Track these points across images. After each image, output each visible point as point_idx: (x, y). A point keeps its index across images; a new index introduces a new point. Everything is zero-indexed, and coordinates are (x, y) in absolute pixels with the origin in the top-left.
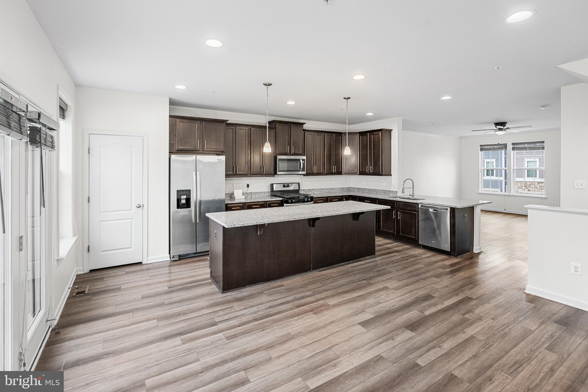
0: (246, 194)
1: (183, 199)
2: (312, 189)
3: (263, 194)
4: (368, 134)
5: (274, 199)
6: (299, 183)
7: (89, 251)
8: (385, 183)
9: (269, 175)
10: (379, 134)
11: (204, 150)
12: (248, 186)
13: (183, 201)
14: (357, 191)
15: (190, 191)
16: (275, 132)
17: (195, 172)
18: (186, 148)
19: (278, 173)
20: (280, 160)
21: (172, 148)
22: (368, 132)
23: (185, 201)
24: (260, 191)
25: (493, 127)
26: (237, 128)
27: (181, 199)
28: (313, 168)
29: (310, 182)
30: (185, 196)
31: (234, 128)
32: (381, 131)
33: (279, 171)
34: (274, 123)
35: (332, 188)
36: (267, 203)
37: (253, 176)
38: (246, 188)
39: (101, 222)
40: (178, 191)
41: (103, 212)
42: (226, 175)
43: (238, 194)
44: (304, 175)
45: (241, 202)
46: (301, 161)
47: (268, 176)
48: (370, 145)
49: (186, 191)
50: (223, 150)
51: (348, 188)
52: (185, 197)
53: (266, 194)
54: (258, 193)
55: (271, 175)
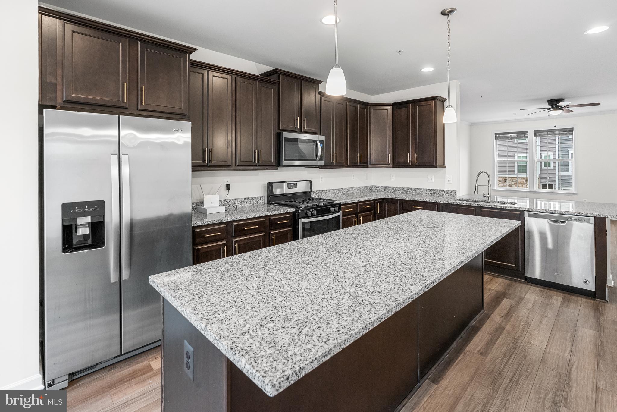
0: (226, 203)
1: (83, 225)
2: (326, 190)
3: (254, 201)
4: (410, 105)
5: (282, 212)
6: (310, 181)
8: (433, 179)
9: (267, 167)
10: (430, 105)
11: (140, 108)
12: (228, 187)
13: (84, 231)
14: (383, 191)
15: (101, 204)
16: (277, 89)
17: (117, 156)
18: (91, 97)
19: (284, 163)
20: (287, 140)
21: (51, 96)
22: (410, 103)
23: (88, 228)
24: (248, 197)
25: (547, 106)
26: (211, 74)
27: (76, 225)
28: (333, 156)
29: (323, 179)
30: (90, 217)
31: (205, 73)
32: (433, 100)
33: (285, 160)
34: (275, 76)
35: (351, 188)
36: (270, 219)
37: (239, 168)
38: (224, 192)
40: (67, 208)
42: (192, 166)
43: (212, 203)
44: (321, 167)
45: (223, 221)
46: (319, 144)
47: (267, 169)
48: (414, 123)
49: (91, 204)
50: (184, 112)
51: (370, 187)
52: (88, 219)
53: (258, 202)
54: (246, 200)
55: (270, 168)
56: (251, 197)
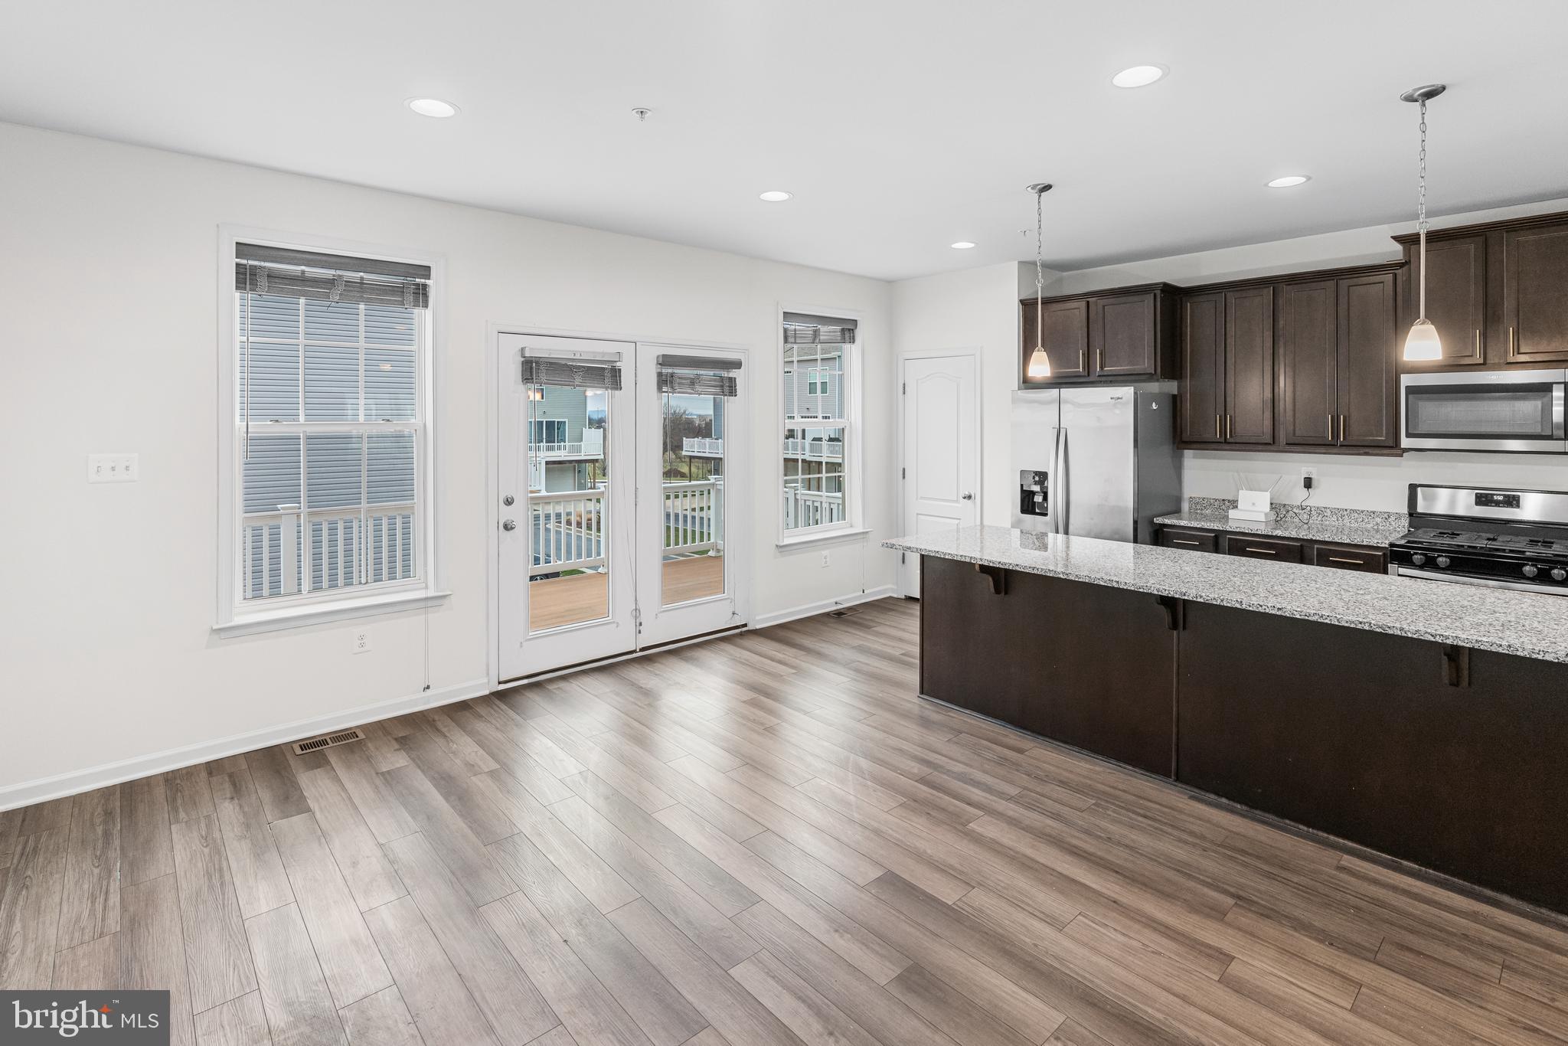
0: (1302, 511)
3: (1378, 520)
7: (903, 562)
9: (1367, 450)
11: (1098, 374)
12: (1308, 483)
19: (1408, 442)
20: (1415, 389)
26: (1232, 296)
31: (1221, 297)
33: (1408, 435)
36: (1313, 546)
38: (1294, 490)
39: (919, 516)
40: (1024, 474)
41: (922, 498)
43: (1253, 504)
47: (1367, 454)
50: (1148, 371)
53: (1393, 523)
54: (1356, 515)
55: (1377, 451)
56: (1370, 509)
